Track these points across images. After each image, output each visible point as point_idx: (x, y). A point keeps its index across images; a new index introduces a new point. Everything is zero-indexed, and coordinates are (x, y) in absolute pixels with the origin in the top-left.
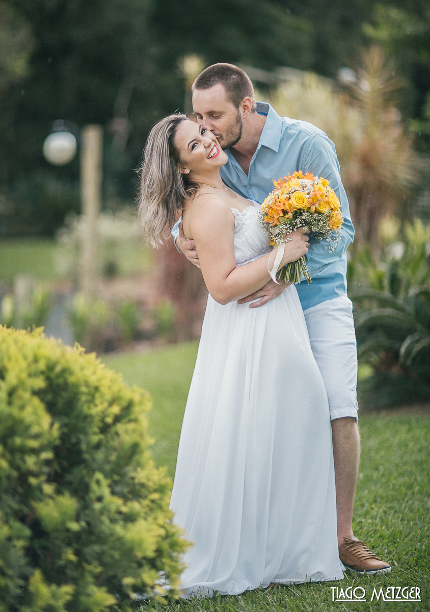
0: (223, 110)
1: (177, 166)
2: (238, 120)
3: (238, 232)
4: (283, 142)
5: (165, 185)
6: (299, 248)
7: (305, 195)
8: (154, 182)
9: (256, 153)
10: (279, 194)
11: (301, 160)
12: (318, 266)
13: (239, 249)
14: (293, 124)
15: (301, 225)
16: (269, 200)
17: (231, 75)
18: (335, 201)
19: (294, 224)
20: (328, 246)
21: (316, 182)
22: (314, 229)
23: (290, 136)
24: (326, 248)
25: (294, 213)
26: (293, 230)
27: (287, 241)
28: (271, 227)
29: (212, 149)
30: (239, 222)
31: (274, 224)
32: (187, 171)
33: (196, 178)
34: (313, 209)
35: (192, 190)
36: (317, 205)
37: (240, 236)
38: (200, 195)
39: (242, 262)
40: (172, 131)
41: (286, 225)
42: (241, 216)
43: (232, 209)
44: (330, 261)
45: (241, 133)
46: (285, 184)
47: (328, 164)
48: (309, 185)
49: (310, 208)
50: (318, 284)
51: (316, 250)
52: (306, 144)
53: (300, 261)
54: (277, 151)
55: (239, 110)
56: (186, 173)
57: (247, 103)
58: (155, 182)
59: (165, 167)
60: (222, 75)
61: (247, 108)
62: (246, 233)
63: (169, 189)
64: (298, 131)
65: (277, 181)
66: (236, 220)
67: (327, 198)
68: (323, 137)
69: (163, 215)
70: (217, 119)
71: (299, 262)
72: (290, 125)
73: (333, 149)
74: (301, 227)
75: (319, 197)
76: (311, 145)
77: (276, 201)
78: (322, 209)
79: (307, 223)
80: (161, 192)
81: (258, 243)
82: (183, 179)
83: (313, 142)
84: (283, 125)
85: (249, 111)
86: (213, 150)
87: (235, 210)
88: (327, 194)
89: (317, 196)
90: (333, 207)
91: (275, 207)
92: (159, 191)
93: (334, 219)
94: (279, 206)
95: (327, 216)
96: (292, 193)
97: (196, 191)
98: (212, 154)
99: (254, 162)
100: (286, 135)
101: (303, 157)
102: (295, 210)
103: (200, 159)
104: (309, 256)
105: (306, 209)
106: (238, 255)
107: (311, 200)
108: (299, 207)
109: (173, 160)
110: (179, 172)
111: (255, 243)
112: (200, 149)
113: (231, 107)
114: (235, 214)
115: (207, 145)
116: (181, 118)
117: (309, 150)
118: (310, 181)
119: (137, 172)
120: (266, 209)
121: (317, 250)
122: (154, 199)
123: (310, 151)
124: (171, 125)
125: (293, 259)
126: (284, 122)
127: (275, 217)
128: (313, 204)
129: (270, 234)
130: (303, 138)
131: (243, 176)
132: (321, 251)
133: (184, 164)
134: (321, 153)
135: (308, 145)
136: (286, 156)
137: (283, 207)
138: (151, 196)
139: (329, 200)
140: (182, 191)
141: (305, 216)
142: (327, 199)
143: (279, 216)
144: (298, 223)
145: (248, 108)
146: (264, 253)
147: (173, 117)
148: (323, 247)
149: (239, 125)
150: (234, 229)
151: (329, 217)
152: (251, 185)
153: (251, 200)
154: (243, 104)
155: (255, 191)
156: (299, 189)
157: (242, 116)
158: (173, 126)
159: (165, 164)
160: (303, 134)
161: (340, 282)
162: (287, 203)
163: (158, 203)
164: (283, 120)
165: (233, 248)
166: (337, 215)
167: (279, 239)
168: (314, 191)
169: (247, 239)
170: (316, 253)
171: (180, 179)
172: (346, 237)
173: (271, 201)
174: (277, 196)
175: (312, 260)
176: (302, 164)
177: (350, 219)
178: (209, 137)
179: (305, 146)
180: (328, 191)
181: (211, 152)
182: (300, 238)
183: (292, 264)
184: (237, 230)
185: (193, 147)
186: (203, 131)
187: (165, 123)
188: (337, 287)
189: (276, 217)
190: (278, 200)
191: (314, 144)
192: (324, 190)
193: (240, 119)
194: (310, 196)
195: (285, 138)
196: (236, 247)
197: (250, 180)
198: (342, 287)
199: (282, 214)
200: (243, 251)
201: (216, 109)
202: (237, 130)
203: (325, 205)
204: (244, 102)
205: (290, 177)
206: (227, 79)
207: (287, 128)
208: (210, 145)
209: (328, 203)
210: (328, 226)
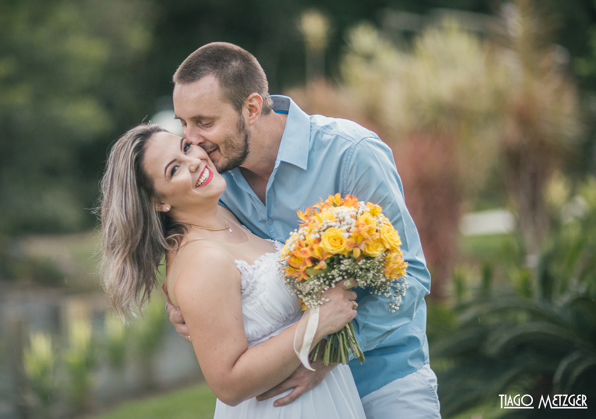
0: (217, 115)
1: (150, 201)
2: (241, 127)
3: (248, 295)
4: (314, 154)
5: (132, 231)
6: (341, 312)
7: (342, 234)
8: (115, 228)
9: (273, 174)
10: (306, 233)
11: (341, 179)
12: (375, 335)
13: (251, 320)
14: (327, 126)
15: (341, 278)
16: (291, 244)
17: (229, 62)
18: (393, 237)
19: (330, 277)
20: (388, 303)
21: (360, 211)
22: (361, 283)
23: (322, 145)
24: (387, 307)
25: (328, 261)
26: (330, 285)
27: (322, 303)
28: (299, 283)
29: (203, 172)
30: (249, 280)
31: (300, 278)
32: (167, 208)
33: (183, 217)
34: (357, 253)
35: (175, 237)
36: (363, 247)
37: (252, 301)
38: (187, 243)
39: (259, 339)
40: (140, 150)
41: (318, 279)
42: (251, 272)
43: (237, 261)
44: (394, 326)
45: (246, 146)
46: (313, 218)
47: (382, 183)
48: (348, 218)
49: (352, 252)
50: (381, 355)
51: (372, 312)
52: (346, 155)
53: (346, 332)
54: (305, 168)
55: (241, 113)
56: (165, 211)
57: (255, 102)
58: (117, 228)
59: (130, 205)
60: (217, 61)
61: (254, 109)
62: (261, 296)
63: (139, 236)
64: (334, 136)
65: (303, 213)
66: (242, 278)
67: (378, 234)
68: (372, 143)
69: (133, 275)
70: (207, 127)
71: (343, 332)
72: (322, 127)
73: (390, 158)
74: (340, 281)
75: (366, 235)
76: (354, 156)
77: (300, 245)
78: (371, 252)
79: (352, 275)
80: (127, 243)
81: (280, 309)
82: (162, 219)
83: (356, 152)
84: (313, 128)
85: (257, 114)
86: (204, 175)
87: (240, 263)
88: (378, 228)
89: (361, 232)
90: (388, 247)
91: (299, 254)
92: (124, 241)
93: (391, 265)
94: (305, 252)
95: (380, 262)
96: (324, 231)
97: (182, 238)
98: (202, 181)
99: (273, 185)
100: (316, 143)
101: (343, 174)
102: (329, 256)
103: (185, 189)
104: (361, 320)
105: (346, 254)
106: (251, 329)
107: (352, 240)
108: (334, 252)
109: (143, 192)
110: (155, 209)
111: (276, 309)
112: (183, 176)
113: (229, 111)
114: (240, 269)
115: (193, 168)
116: (151, 129)
117: (352, 163)
118: (353, 208)
119: (94, 213)
120: (287, 258)
121: (373, 310)
122: (118, 252)
123: (353, 167)
124: (137, 142)
125: (333, 329)
126: (314, 124)
127: (301, 268)
128: (356, 246)
129: (298, 293)
130: (342, 146)
131: (259, 206)
132: (380, 312)
133: (161, 198)
134: (370, 168)
135: (349, 157)
136: (319, 174)
137: (310, 254)
138: (113, 248)
139: (382, 237)
140: (161, 238)
141: (346, 264)
142: (377, 236)
143: (305, 267)
144: (337, 275)
145: (257, 109)
146: (293, 321)
147: (141, 128)
148: (382, 305)
149: (243, 135)
150: (242, 292)
151: (385, 261)
152: (270, 219)
153: (273, 241)
154: (247, 103)
155: (277, 227)
156: (333, 224)
157: (246, 121)
158: (140, 143)
159: (130, 200)
160: (342, 141)
161: (416, 350)
162: (315, 247)
163: (123, 259)
164: (312, 121)
165: (242, 320)
166: (396, 258)
167: (310, 301)
168: (357, 226)
169: (262, 304)
170: (372, 316)
171: (156, 220)
172: (417, 288)
173: (294, 246)
174: (302, 237)
175: (366, 327)
176: (343, 186)
177: (422, 259)
178: (196, 155)
179: (345, 159)
180: (380, 223)
181: (200, 178)
182: (341, 296)
183: (334, 336)
184: (245, 293)
185: (173, 172)
186: (186, 147)
187: (129, 138)
188: (412, 358)
189: (303, 268)
190: (303, 243)
191: (358, 155)
192: (373, 222)
193: (244, 126)
194: (351, 234)
195: (315, 147)
196: (247, 318)
197: (269, 212)
198: (420, 356)
199: (309, 264)
200: (258, 323)
201: (206, 113)
202: (239, 141)
203: (376, 244)
204: (250, 100)
205: (322, 204)
206: (222, 68)
207: (318, 132)
208: (197, 168)
209: (381, 241)
210: (384, 276)
